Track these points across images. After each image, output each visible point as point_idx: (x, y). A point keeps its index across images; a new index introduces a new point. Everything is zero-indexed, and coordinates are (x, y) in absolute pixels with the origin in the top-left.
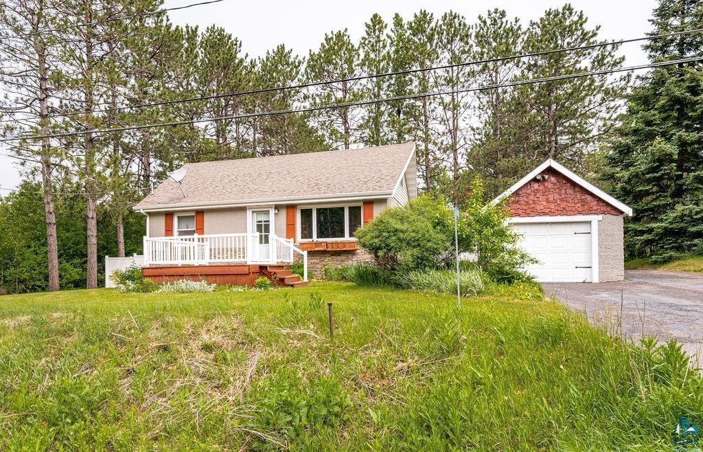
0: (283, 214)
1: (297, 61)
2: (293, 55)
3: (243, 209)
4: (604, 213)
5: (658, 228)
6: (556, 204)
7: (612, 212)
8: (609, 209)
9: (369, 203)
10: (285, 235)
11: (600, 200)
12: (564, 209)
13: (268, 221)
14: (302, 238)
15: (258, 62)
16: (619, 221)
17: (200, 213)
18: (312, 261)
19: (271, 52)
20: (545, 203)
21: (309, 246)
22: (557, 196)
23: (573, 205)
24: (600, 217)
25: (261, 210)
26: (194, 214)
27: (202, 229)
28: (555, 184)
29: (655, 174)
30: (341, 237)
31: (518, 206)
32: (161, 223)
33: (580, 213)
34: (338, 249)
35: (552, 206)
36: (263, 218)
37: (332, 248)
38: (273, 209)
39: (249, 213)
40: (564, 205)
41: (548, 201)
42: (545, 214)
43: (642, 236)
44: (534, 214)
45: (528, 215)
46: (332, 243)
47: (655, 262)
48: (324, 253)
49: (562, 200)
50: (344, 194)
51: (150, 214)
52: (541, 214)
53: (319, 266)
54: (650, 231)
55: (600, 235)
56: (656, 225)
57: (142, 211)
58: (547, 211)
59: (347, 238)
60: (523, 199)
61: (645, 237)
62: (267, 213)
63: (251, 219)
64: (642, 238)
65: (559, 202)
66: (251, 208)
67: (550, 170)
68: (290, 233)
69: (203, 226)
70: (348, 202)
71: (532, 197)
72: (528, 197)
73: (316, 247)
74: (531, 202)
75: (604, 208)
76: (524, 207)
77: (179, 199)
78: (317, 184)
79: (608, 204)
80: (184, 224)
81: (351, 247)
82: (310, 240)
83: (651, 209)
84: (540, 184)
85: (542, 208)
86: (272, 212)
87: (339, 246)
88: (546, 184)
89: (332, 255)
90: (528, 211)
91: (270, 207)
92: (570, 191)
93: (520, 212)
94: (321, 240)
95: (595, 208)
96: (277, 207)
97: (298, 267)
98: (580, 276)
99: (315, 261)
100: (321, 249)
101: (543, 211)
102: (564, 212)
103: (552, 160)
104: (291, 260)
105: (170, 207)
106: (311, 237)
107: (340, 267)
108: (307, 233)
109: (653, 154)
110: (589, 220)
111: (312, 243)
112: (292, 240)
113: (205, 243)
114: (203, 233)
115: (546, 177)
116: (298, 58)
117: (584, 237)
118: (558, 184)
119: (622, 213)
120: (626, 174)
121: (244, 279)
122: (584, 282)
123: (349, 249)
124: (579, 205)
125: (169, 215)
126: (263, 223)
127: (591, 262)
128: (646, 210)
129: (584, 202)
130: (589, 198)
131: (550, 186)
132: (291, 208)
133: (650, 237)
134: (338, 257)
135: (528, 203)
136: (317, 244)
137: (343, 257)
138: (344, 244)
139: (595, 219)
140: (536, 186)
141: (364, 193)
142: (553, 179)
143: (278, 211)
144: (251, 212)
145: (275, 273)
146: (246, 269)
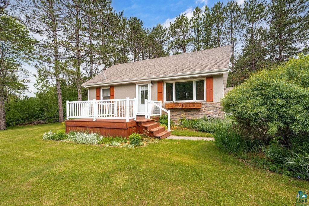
0: (156, 86)
1: (165, 29)
2: (164, 27)
3: (134, 84)
9: (210, 78)
10: (157, 99)
13: (148, 91)
14: (167, 100)
15: (150, 30)
17: (113, 87)
18: (173, 114)
19: (155, 26)
21: (171, 105)
25: (144, 85)
26: (109, 88)
27: (114, 96)
30: (191, 100)
32: (94, 92)
34: (190, 108)
36: (144, 89)
37: (186, 106)
38: (150, 84)
39: (137, 86)
46: (186, 104)
48: (180, 109)
50: (193, 72)
51: (90, 88)
53: (177, 117)
57: (85, 87)
59: (195, 100)
62: (147, 86)
63: (138, 90)
66: (138, 83)
68: (160, 98)
69: (114, 94)
70: (196, 77)
73: (176, 106)
77: (102, 80)
78: (176, 69)
80: (105, 93)
81: (198, 106)
82: (172, 101)
86: (150, 85)
87: (190, 106)
89: (185, 111)
91: (148, 82)
94: (178, 101)
96: (152, 82)
97: (165, 118)
99: (175, 114)
100: (179, 107)
104: (160, 114)
105: (98, 84)
106: (172, 99)
107: (190, 118)
108: (169, 98)
111: (173, 103)
112: (161, 101)
113: (114, 103)
114: (114, 98)
116: (166, 28)
121: (124, 132)
123: (197, 107)
125: (98, 88)
126: (145, 92)
132: (160, 82)
134: (189, 113)
136: (176, 104)
137: (193, 113)
138: (193, 104)
141: (207, 71)
143: (153, 85)
144: (138, 86)
145: (146, 128)
146: (125, 125)
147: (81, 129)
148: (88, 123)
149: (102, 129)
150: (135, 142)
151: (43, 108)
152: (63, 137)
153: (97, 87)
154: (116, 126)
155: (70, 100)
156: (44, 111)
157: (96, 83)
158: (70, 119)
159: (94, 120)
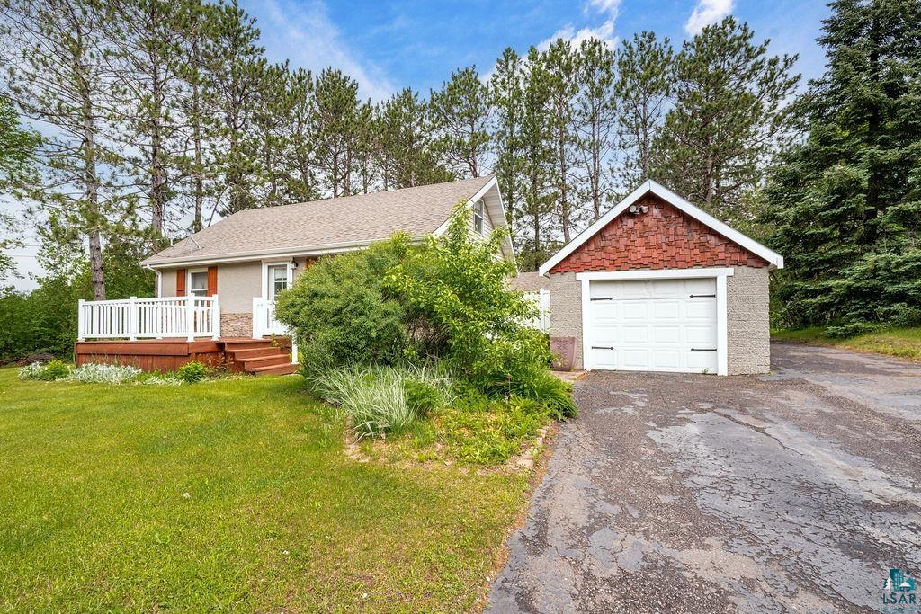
0: (301, 268)
3: (258, 263)
4: (736, 264)
5: (838, 286)
6: (660, 251)
7: (751, 262)
8: (745, 257)
11: (730, 242)
12: (673, 257)
13: (286, 279)
16: (763, 276)
17: (213, 268)
20: (643, 250)
22: (662, 239)
23: (687, 251)
24: (730, 271)
25: (278, 265)
26: (206, 270)
27: (216, 288)
28: (658, 220)
29: (834, 211)
31: (604, 255)
32: (172, 280)
33: (698, 264)
35: (655, 254)
36: (280, 275)
38: (290, 263)
39: (265, 268)
40: (672, 252)
41: (648, 247)
42: (644, 266)
43: (815, 297)
44: (627, 266)
45: (619, 268)
47: (834, 335)
49: (669, 244)
50: (369, 241)
51: (163, 271)
52: (638, 266)
54: (827, 290)
55: (729, 299)
56: (835, 283)
57: (148, 267)
58: (646, 261)
60: (610, 244)
61: (819, 299)
62: (284, 267)
63: (267, 278)
64: (814, 301)
65: (664, 247)
66: (267, 261)
67: (650, 198)
69: (216, 285)
71: (623, 241)
72: (618, 241)
74: (623, 248)
75: (737, 257)
76: (612, 256)
77: (192, 252)
79: (743, 250)
80: (199, 284)
83: (828, 261)
84: (636, 220)
85: (639, 256)
86: (290, 266)
88: (645, 220)
90: (618, 263)
91: (287, 259)
92: (682, 230)
93: (607, 263)
95: (721, 256)
96: (296, 261)
98: (698, 364)
101: (641, 261)
102: (672, 263)
103: (652, 182)
109: (831, 182)
110: (713, 275)
115: (645, 209)
117: (704, 302)
118: (664, 219)
119: (767, 263)
120: (792, 211)
122: (704, 374)
124: (697, 251)
125: (181, 272)
126: (281, 281)
127: (716, 341)
128: (822, 262)
129: (704, 247)
130: (713, 240)
131: (652, 222)
132: (312, 260)
133: (826, 299)
135: (617, 250)
139: (722, 274)
140: (630, 223)
142: (656, 212)
143: (297, 265)
144: (267, 268)
145: (233, 355)
146: (184, 348)
147: (87, 358)
148: (120, 347)
149: (145, 358)
150: (192, 377)
151: (56, 320)
152: (61, 373)
153: (178, 267)
154: (169, 351)
155: (87, 300)
156: (57, 327)
157: (174, 259)
158: (88, 339)
159: (133, 340)
